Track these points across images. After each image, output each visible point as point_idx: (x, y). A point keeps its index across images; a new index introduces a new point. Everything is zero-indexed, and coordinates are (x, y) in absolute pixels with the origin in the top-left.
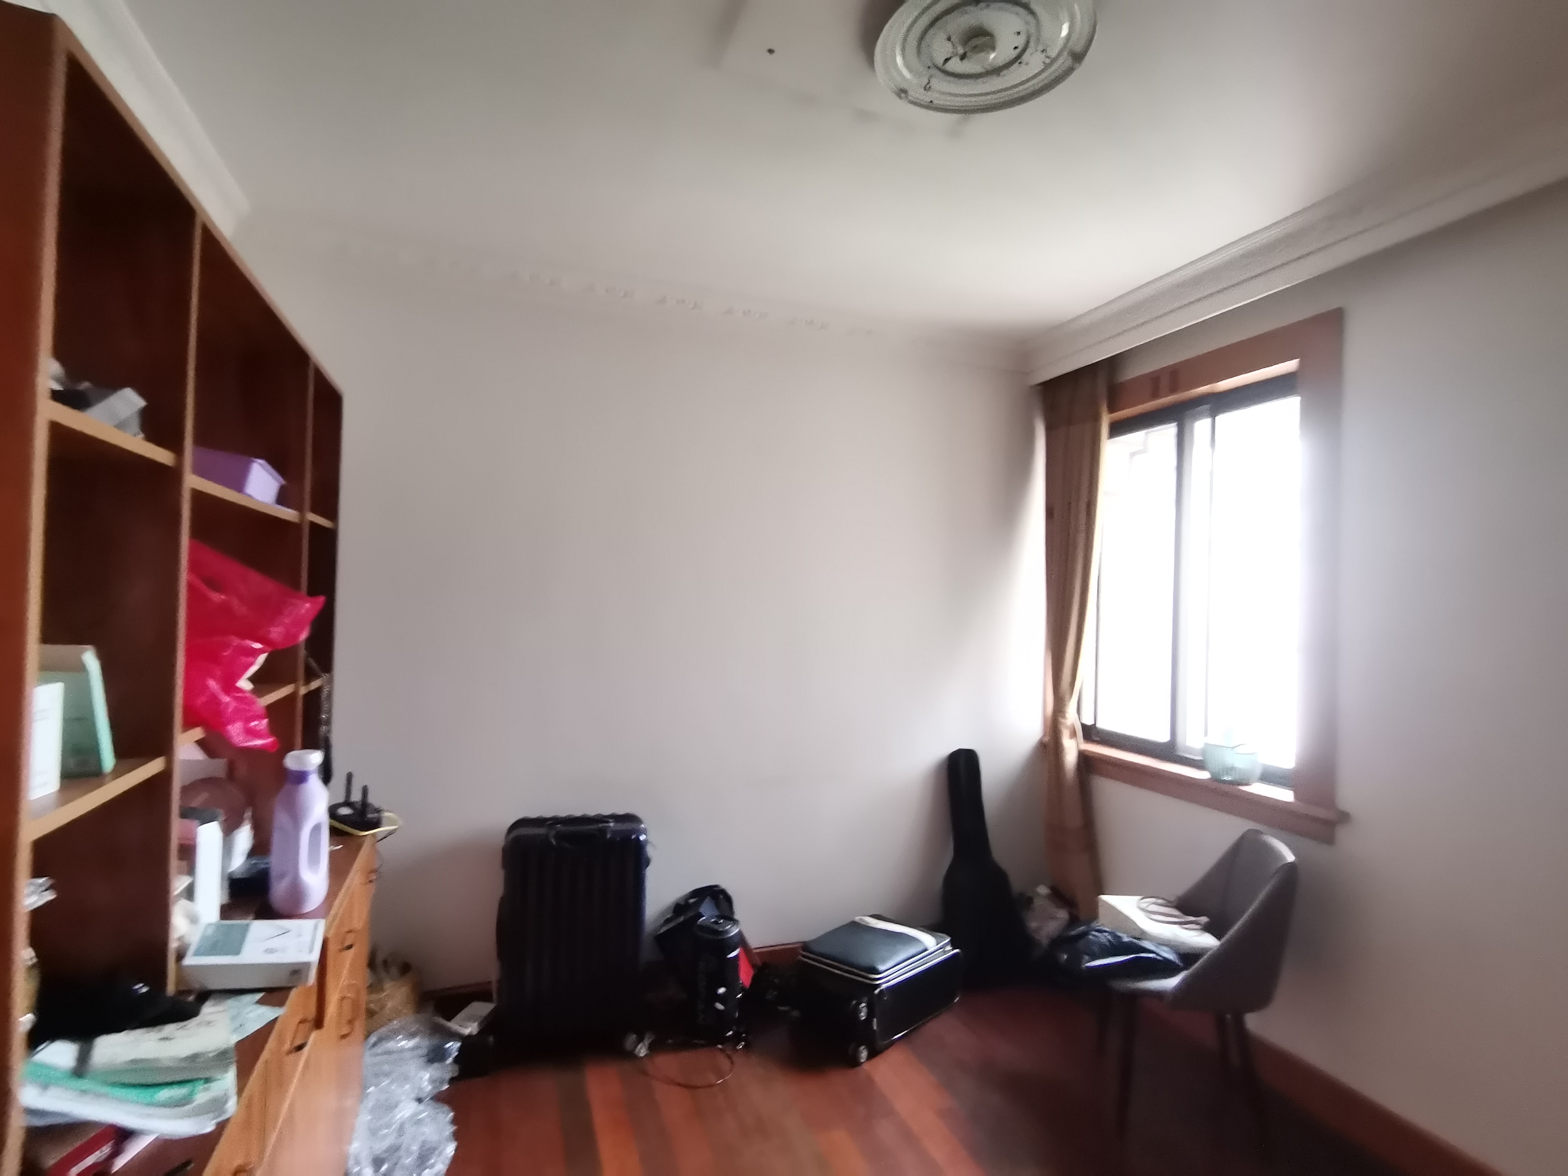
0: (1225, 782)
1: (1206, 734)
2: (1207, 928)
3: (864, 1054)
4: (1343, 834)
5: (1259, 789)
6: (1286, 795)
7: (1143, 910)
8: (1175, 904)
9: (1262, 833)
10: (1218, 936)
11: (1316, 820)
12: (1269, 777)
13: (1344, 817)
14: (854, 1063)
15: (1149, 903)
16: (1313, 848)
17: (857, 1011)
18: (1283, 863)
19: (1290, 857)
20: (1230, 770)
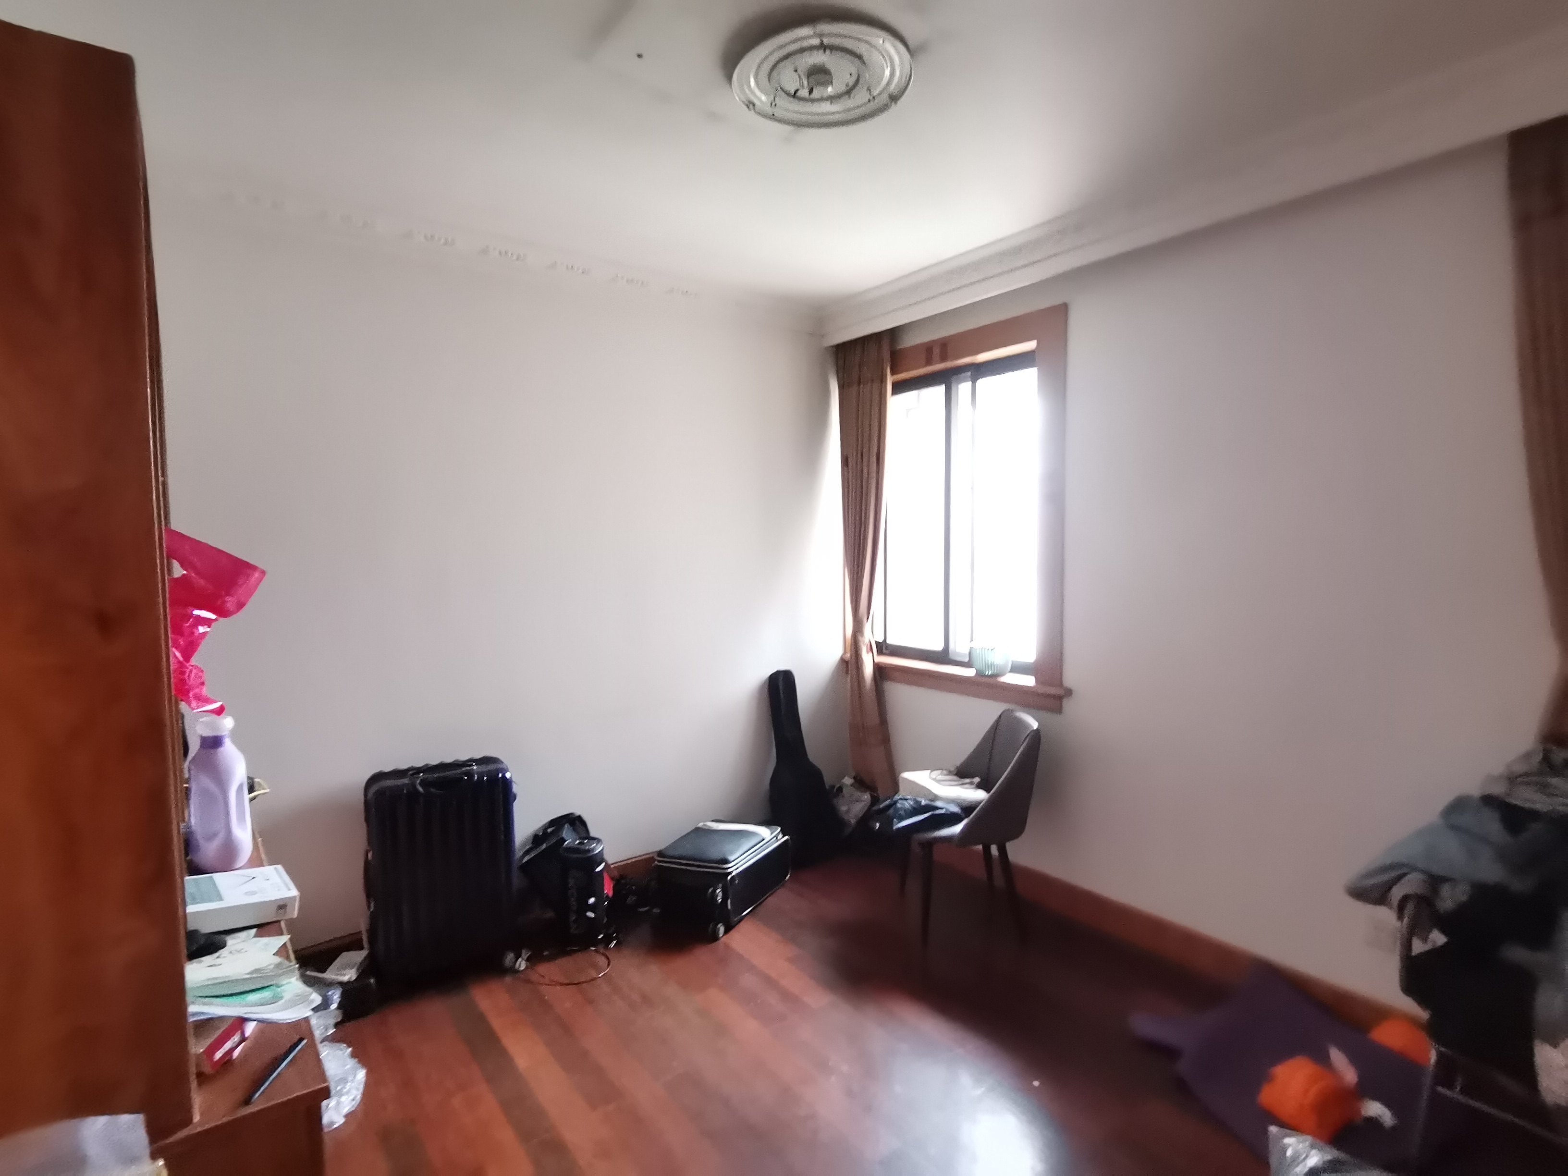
0: (988, 676)
1: (972, 640)
2: (979, 786)
3: (722, 929)
4: (1067, 704)
5: (1011, 679)
6: (1029, 681)
7: (934, 779)
8: (955, 773)
9: (1012, 711)
10: (988, 791)
11: (1049, 696)
12: (1017, 669)
13: (1069, 692)
14: (715, 938)
15: (936, 774)
16: (1048, 716)
17: (714, 895)
18: (1032, 729)
19: (1035, 725)
20: (990, 666)
